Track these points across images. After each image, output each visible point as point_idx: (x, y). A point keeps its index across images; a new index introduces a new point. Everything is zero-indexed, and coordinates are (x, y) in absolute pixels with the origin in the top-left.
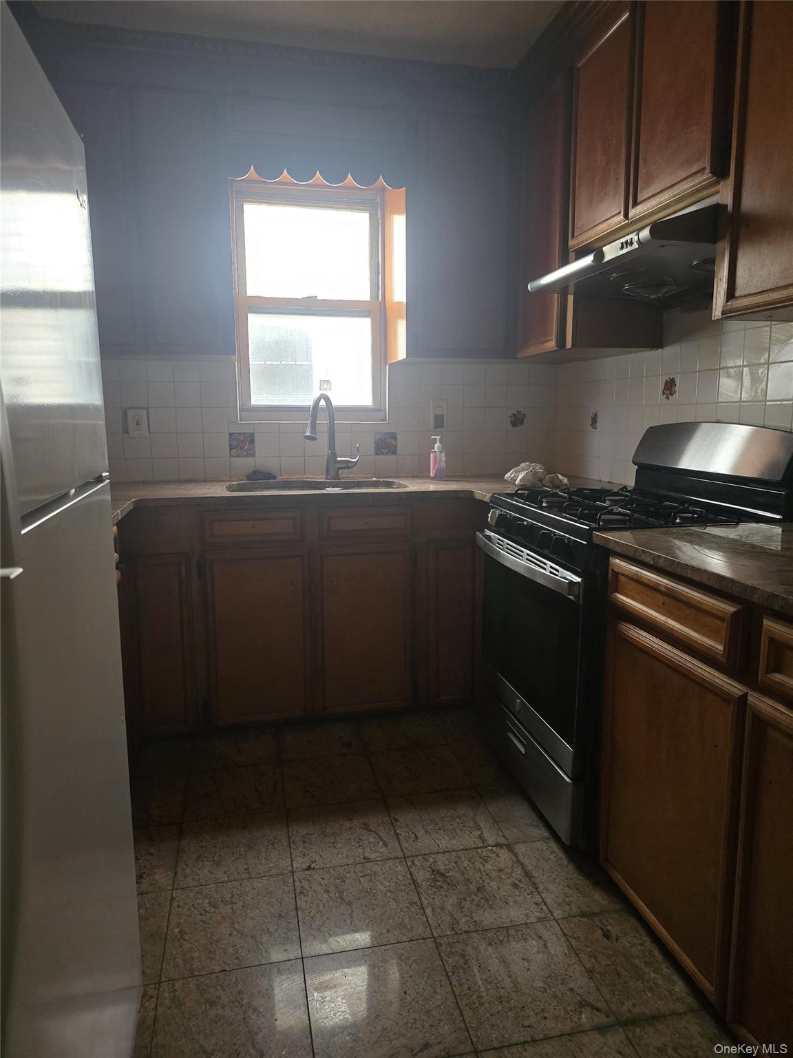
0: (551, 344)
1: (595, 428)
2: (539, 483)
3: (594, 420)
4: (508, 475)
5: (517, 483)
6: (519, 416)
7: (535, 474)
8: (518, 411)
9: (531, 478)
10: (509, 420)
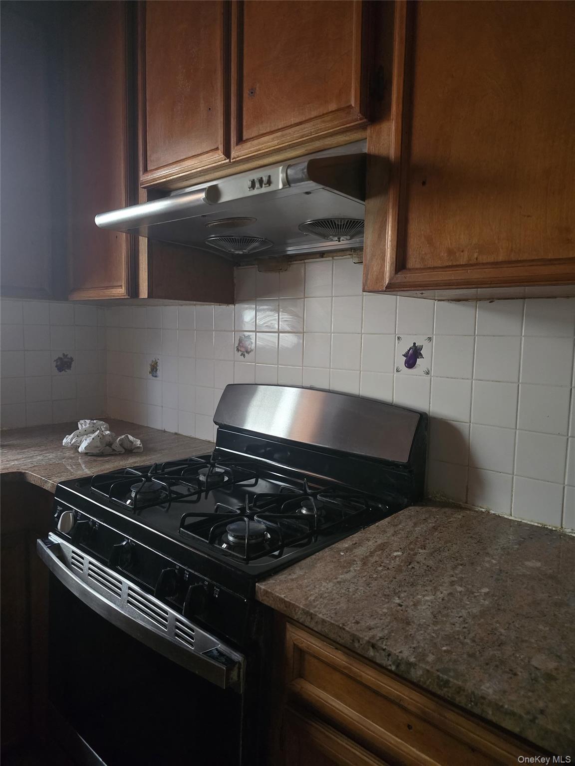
0: (121, 291)
1: (156, 376)
2: (108, 447)
3: (154, 369)
4: (65, 441)
5: (80, 450)
6: (66, 360)
7: (102, 437)
8: (64, 354)
9: (99, 444)
10: (54, 364)
